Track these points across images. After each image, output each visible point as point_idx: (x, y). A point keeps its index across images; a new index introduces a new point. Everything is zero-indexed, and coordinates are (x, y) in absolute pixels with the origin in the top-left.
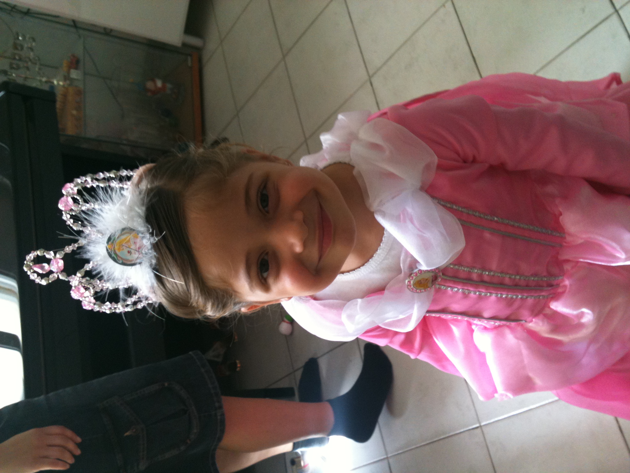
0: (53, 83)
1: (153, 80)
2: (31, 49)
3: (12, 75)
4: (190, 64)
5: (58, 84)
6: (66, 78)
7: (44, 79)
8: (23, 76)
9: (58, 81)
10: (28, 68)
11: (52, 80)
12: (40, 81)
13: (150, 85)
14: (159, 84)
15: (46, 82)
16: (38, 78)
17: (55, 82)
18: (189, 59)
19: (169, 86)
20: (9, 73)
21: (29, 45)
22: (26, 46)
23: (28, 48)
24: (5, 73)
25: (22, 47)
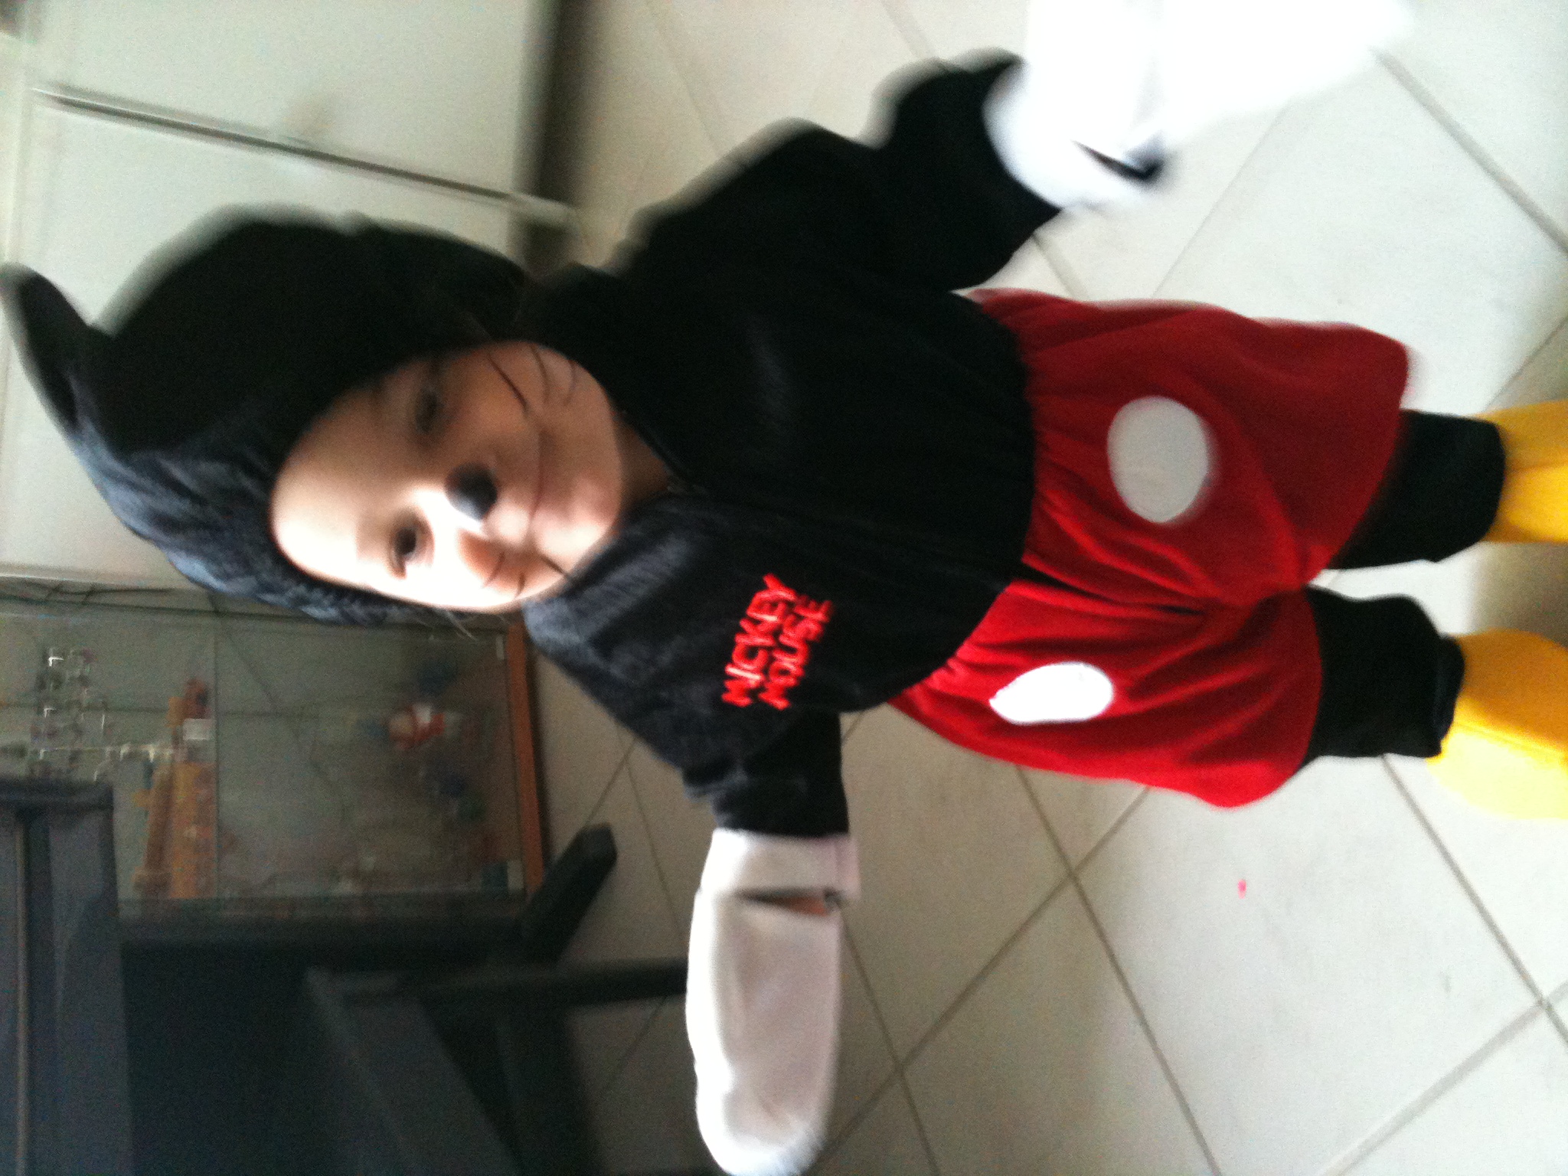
0: (147, 756)
1: (409, 710)
2: (84, 681)
3: (36, 753)
4: (500, 654)
5: (158, 758)
6: (177, 740)
7: (124, 750)
8: (69, 750)
9: (158, 750)
10: (79, 731)
12: (114, 755)
13: (401, 724)
14: (425, 716)
15: (131, 756)
16: (108, 749)
17: (152, 754)
18: (499, 641)
19: (451, 718)
20: (30, 751)
21: (77, 673)
22: (68, 675)
23: (72, 679)
24: (20, 752)
25: (58, 681)
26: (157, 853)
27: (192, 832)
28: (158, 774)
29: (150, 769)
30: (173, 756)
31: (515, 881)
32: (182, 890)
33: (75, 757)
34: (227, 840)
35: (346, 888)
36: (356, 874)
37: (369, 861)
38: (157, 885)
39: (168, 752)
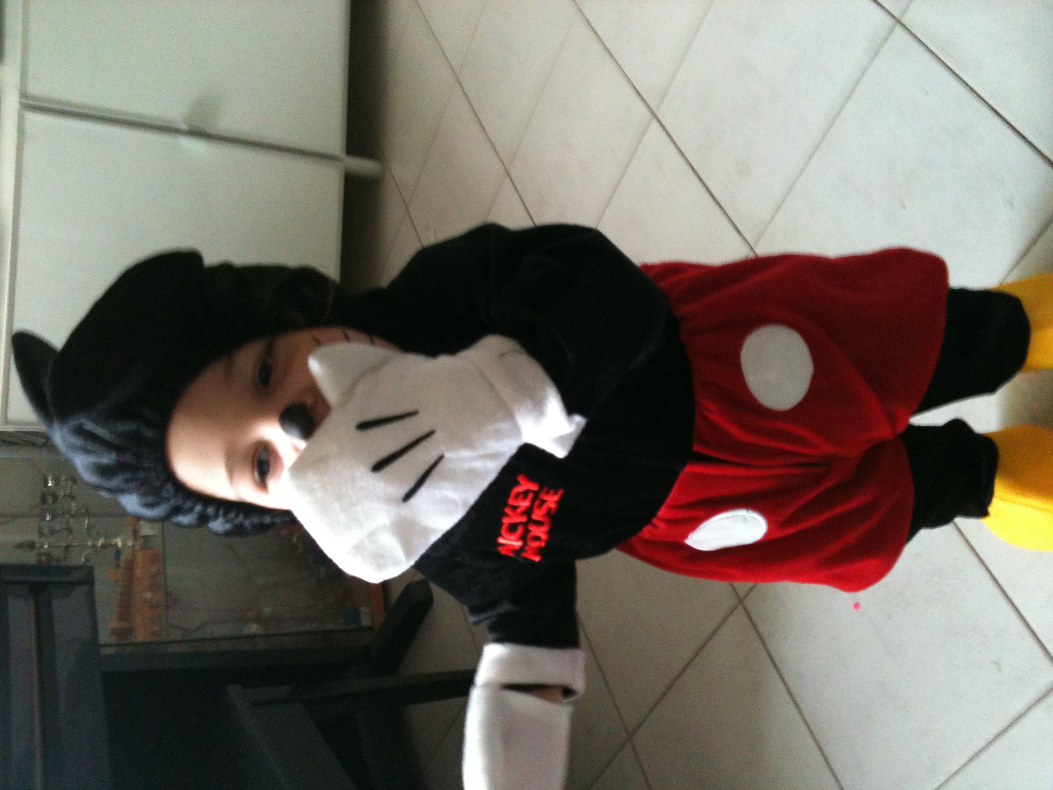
0: (116, 545)
2: (72, 497)
3: (42, 546)
5: (124, 545)
6: (135, 533)
7: (100, 542)
8: (64, 544)
9: (123, 541)
10: (69, 530)
11: (113, 543)
12: (94, 546)
15: (104, 546)
16: (90, 544)
17: (120, 544)
20: (38, 545)
21: (68, 491)
22: (61, 494)
23: (65, 496)
24: (31, 546)
25: (55, 498)
26: (125, 612)
27: (148, 595)
28: (122, 557)
29: (118, 553)
30: (133, 546)
31: (365, 621)
32: (141, 636)
33: (67, 547)
34: (171, 599)
35: (253, 628)
36: (258, 620)
37: (267, 610)
38: (124, 633)
39: (130, 543)
